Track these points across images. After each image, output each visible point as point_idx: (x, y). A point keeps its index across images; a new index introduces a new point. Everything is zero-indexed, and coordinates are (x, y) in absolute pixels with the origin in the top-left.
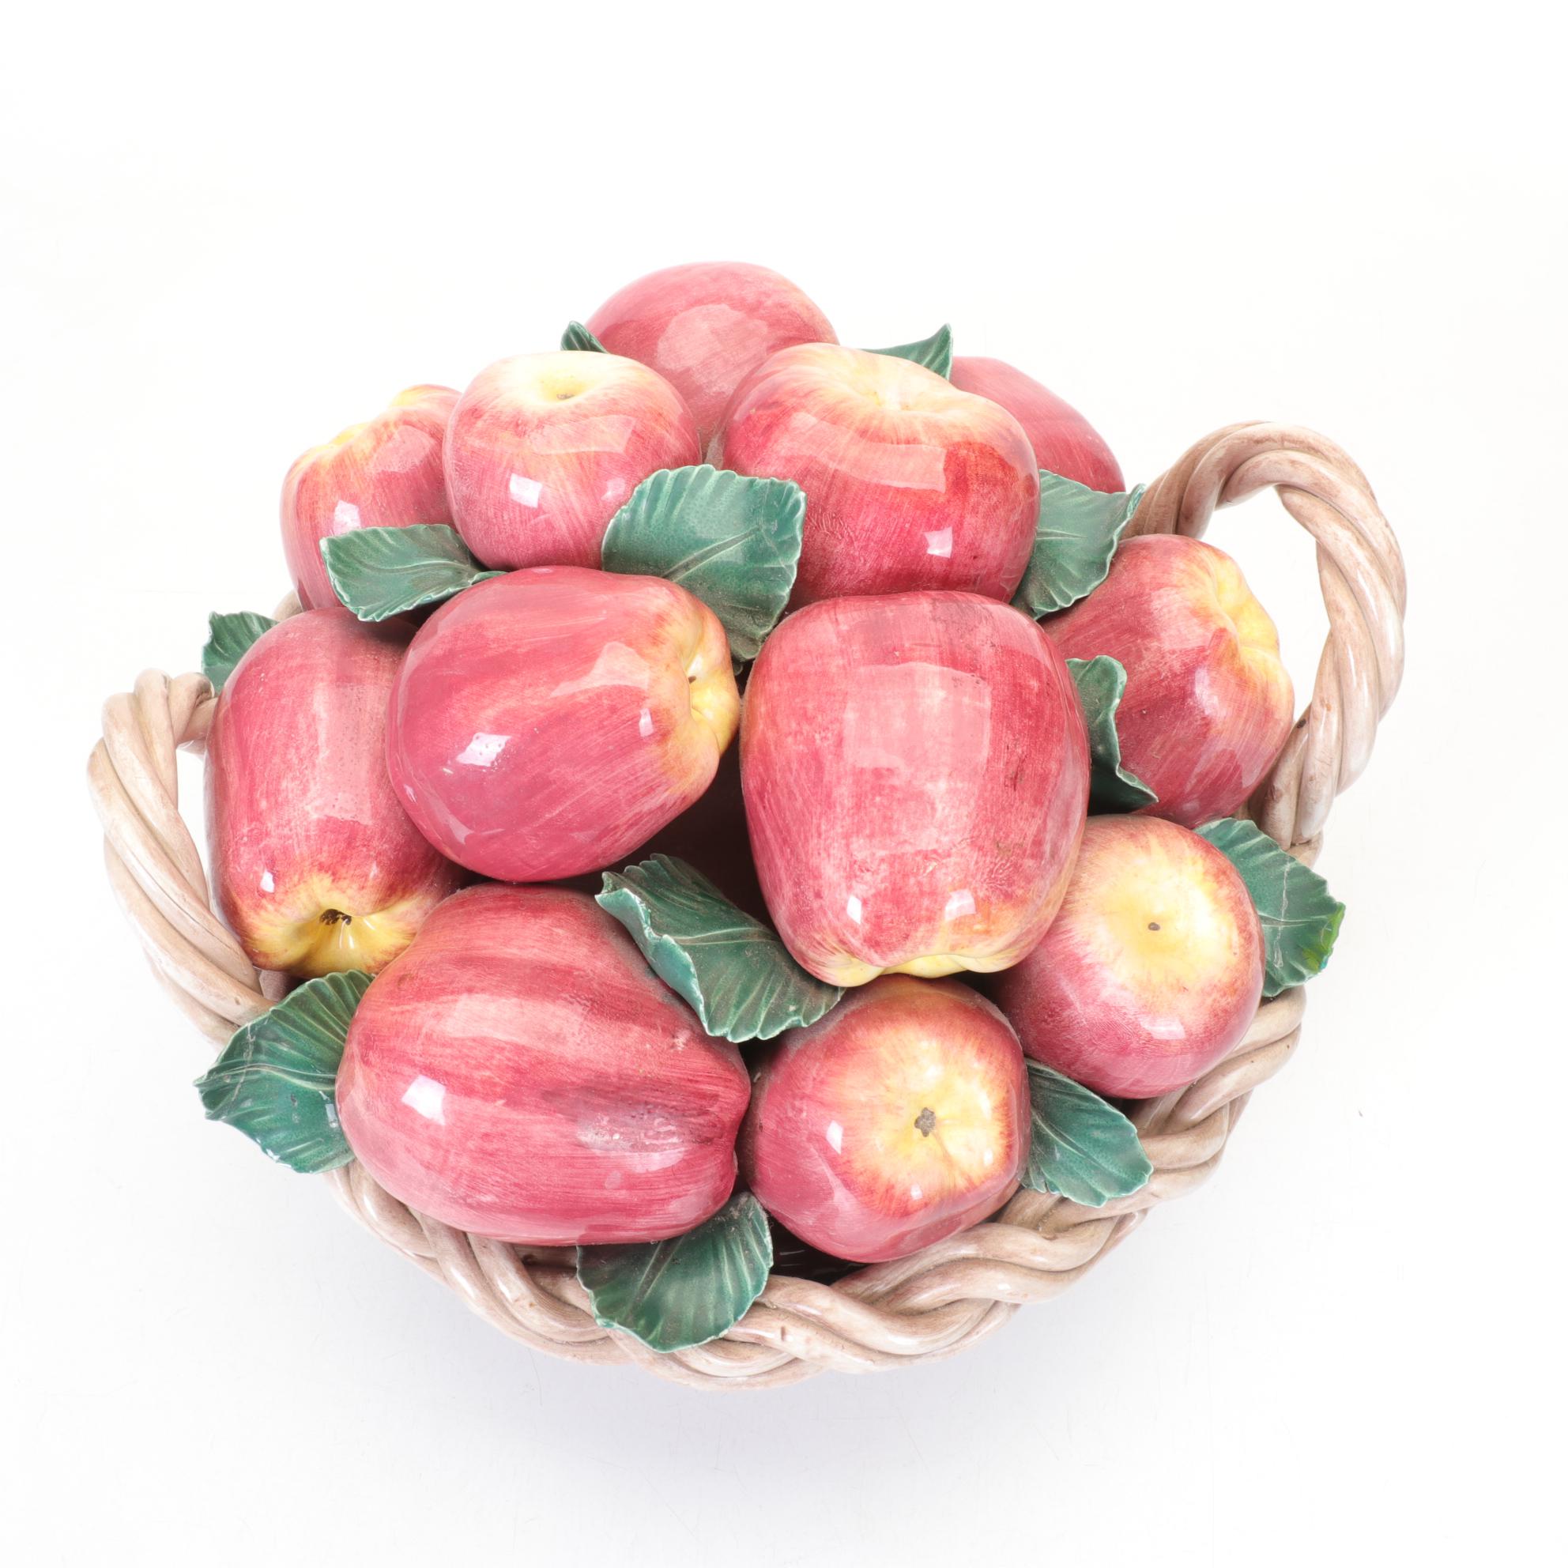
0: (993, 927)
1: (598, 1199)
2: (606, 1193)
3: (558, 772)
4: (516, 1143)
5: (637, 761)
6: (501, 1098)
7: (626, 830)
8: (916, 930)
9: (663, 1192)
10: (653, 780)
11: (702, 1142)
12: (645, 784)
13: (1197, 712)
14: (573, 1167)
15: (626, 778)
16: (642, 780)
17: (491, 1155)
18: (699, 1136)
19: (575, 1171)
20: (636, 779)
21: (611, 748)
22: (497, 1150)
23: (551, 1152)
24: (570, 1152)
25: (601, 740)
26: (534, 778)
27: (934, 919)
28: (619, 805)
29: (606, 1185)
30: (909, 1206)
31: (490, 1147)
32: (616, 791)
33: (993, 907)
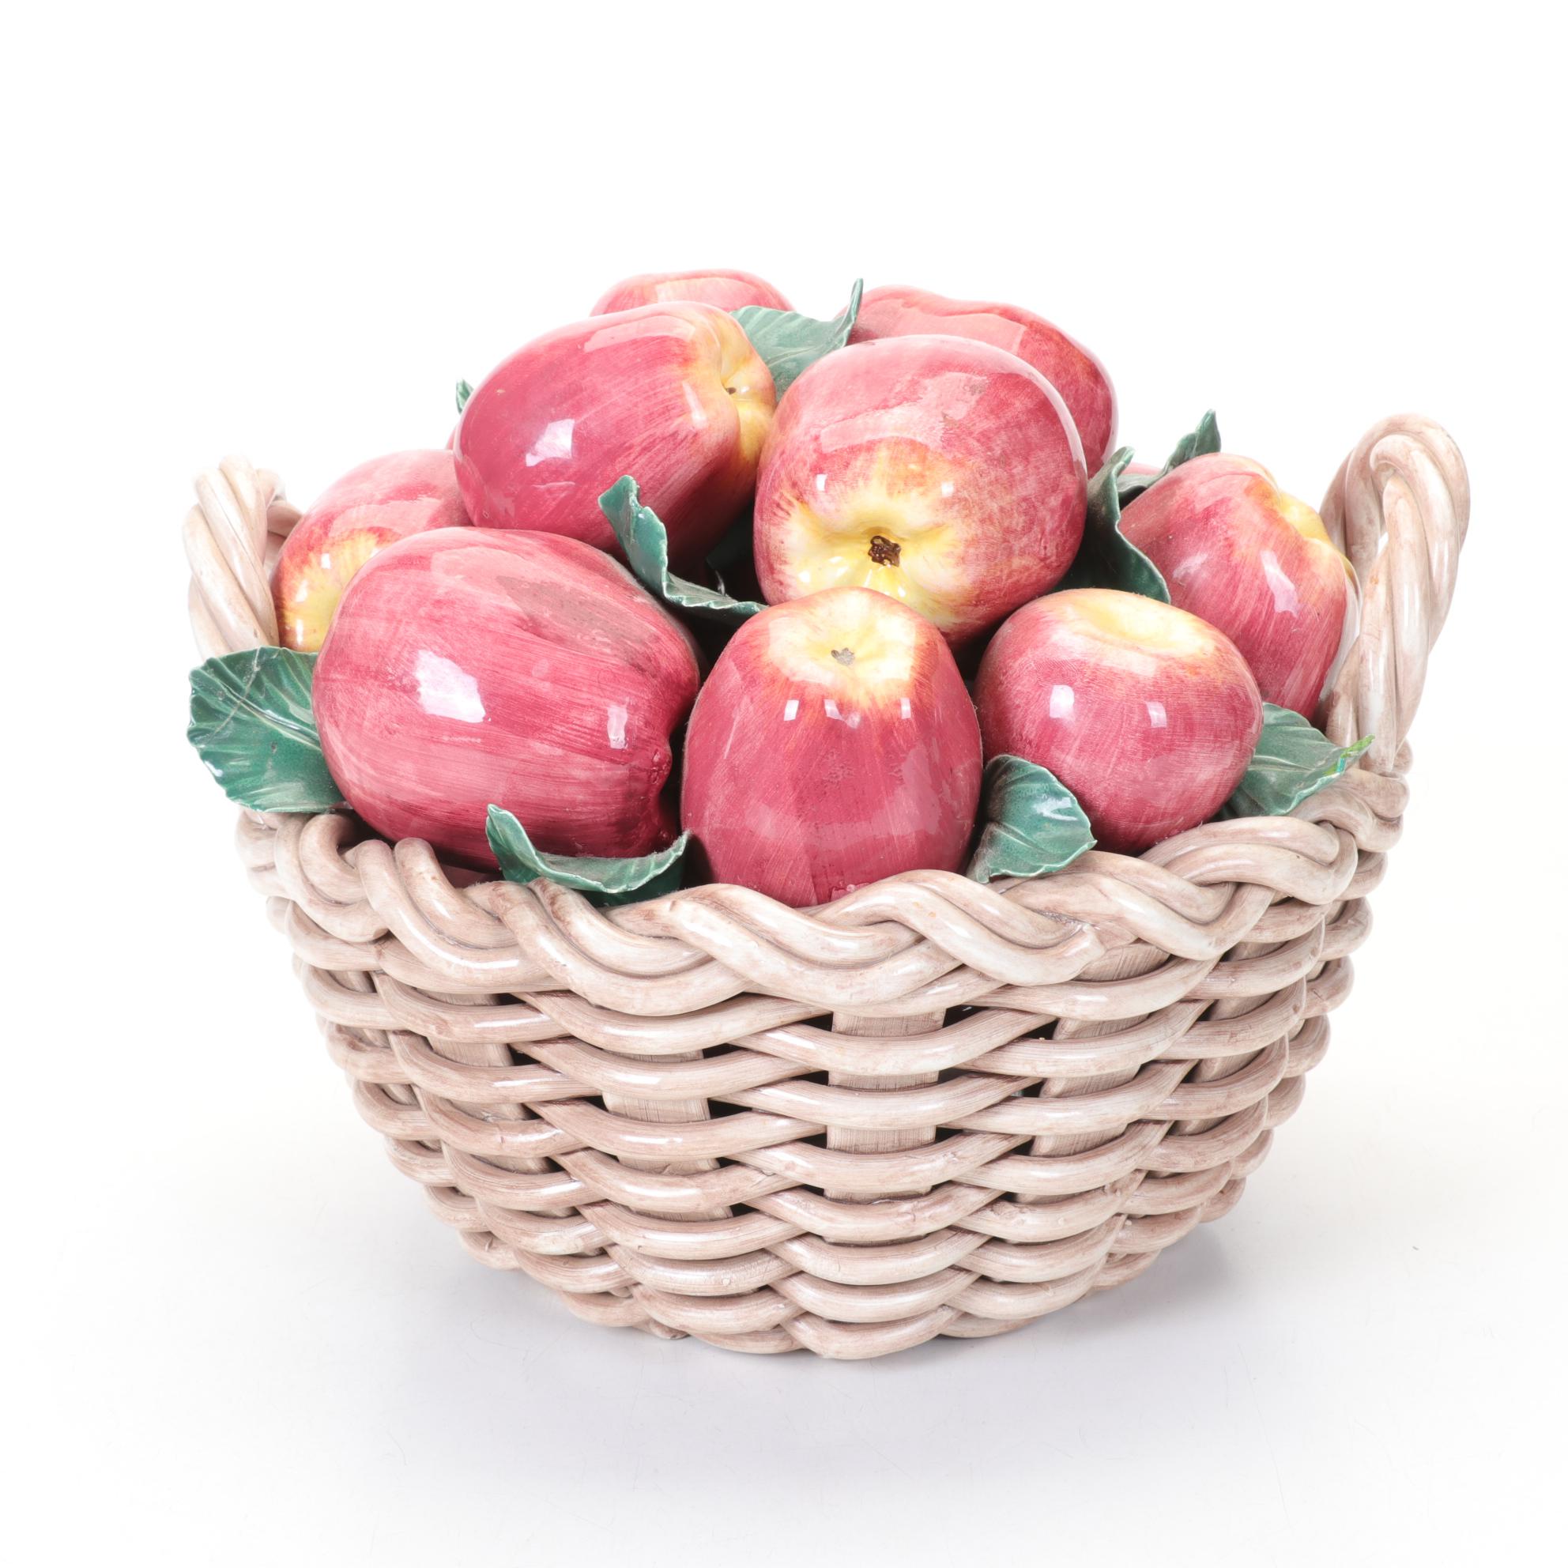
0: (927, 473)
1: (522, 687)
2: (531, 681)
3: (591, 380)
4: (462, 612)
5: (658, 376)
6: (460, 573)
7: (640, 454)
8: (856, 459)
9: (585, 696)
10: (670, 400)
11: (633, 665)
12: (662, 402)
13: (1220, 532)
14: (507, 645)
15: (647, 392)
16: (660, 397)
17: (437, 621)
18: (632, 659)
19: (508, 650)
20: (655, 394)
21: (639, 360)
22: (444, 617)
23: (491, 626)
24: (508, 630)
25: (632, 353)
26: (569, 385)
27: (873, 450)
28: (636, 421)
29: (533, 673)
30: (807, 694)
31: (437, 613)
32: (636, 405)
33: (930, 454)
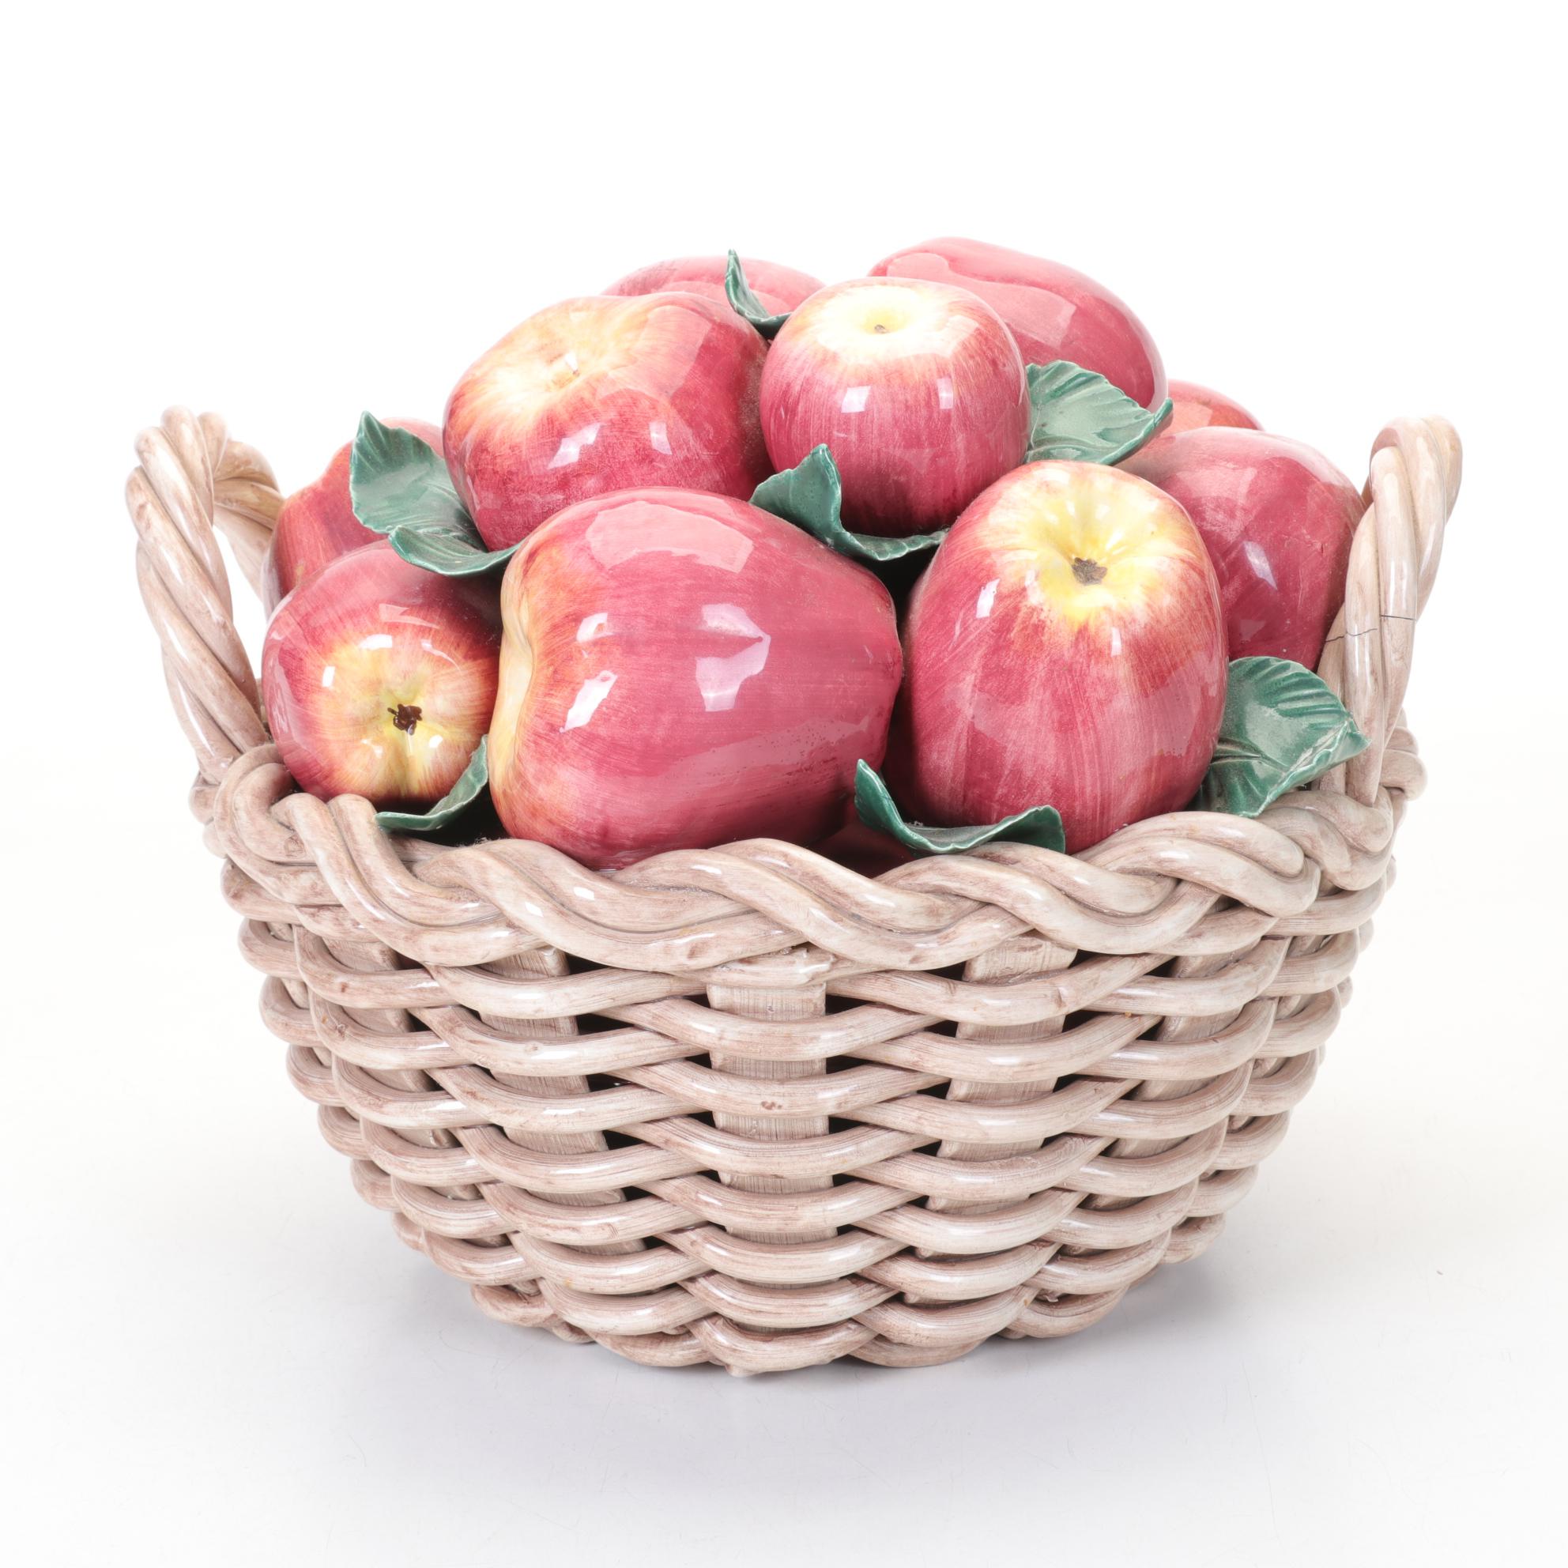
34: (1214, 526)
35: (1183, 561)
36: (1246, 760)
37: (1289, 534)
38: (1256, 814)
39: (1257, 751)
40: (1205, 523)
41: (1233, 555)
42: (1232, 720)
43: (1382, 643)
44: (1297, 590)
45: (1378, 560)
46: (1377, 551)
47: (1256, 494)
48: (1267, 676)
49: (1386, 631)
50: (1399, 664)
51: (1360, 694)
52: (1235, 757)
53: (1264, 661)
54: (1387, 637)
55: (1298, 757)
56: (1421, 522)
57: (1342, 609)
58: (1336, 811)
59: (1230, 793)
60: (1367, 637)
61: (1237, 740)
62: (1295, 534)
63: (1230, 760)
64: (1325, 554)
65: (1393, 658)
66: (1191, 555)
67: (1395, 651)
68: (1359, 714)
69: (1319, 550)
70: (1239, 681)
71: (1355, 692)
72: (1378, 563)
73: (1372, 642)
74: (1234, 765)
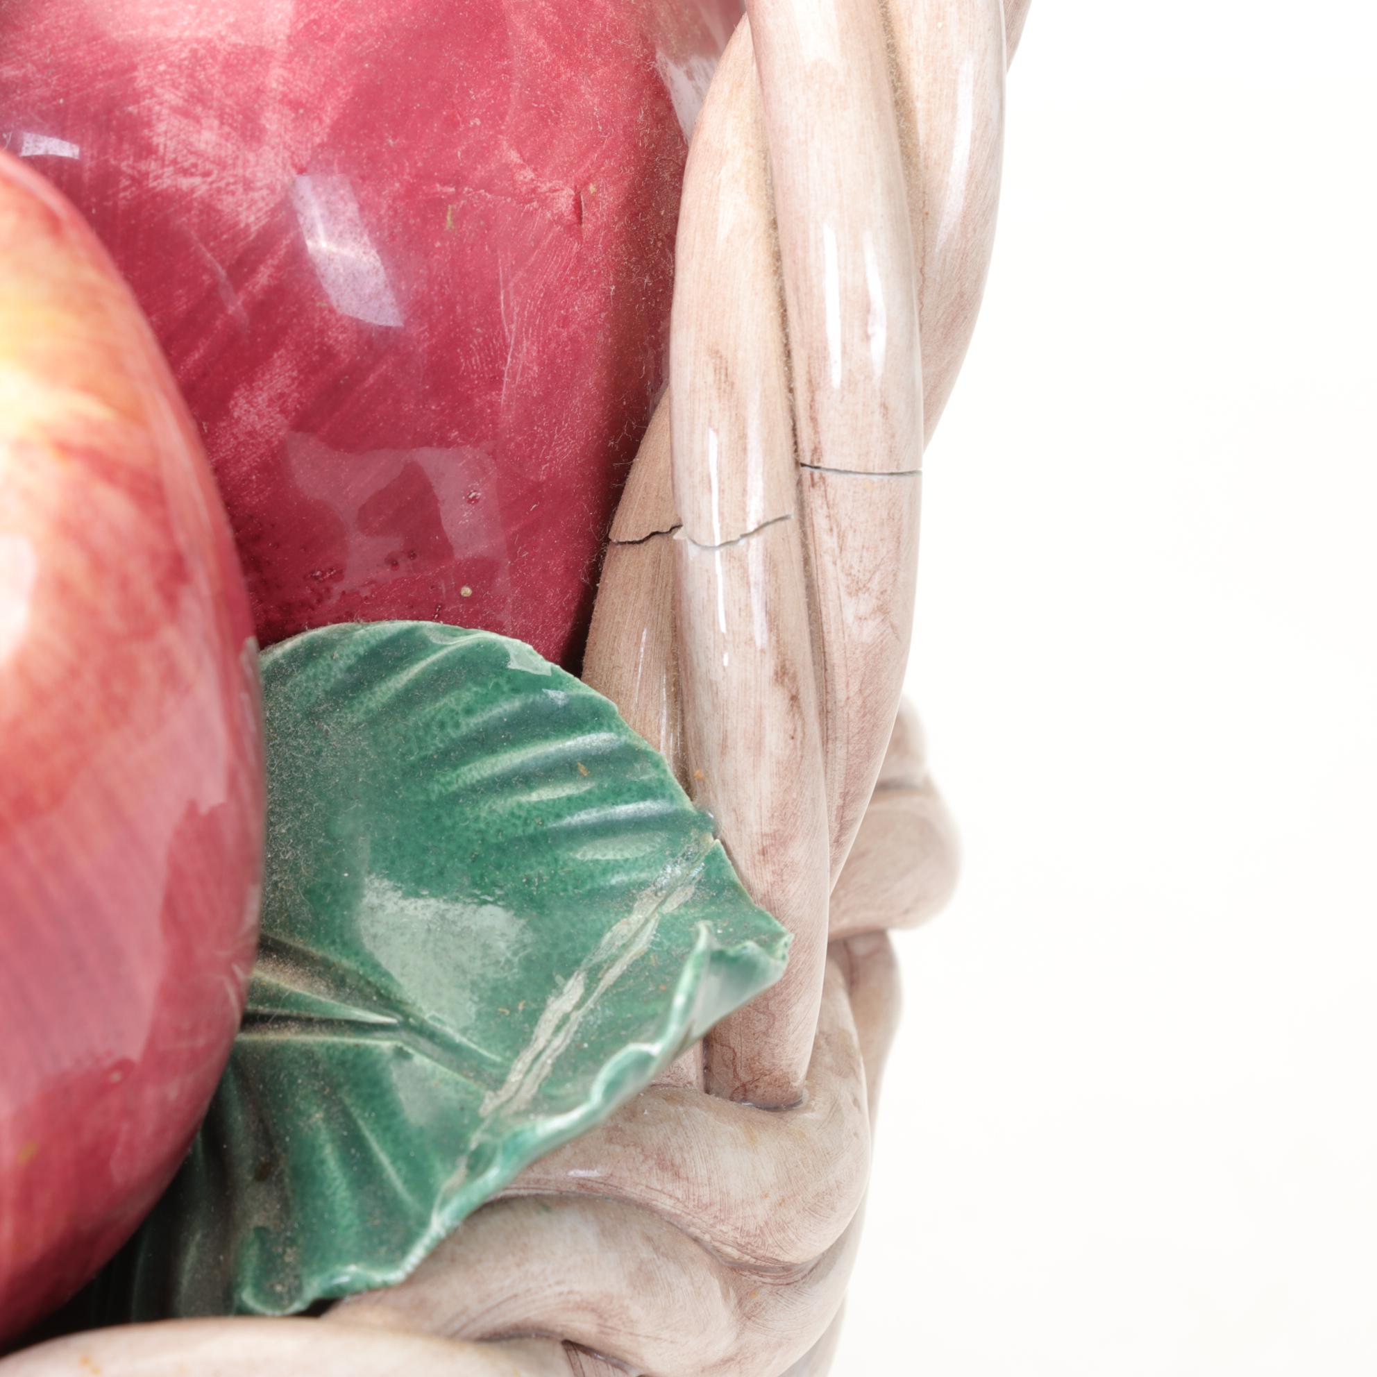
34: (186, 172)
35: (64, 449)
36: (350, 1040)
37: (458, 180)
38: (396, 1276)
39: (387, 1001)
40: (152, 166)
41: (263, 277)
42: (295, 869)
43: (806, 561)
44: (495, 382)
45: (777, 256)
46: (774, 224)
47: (329, 39)
48: (408, 699)
49: (820, 520)
50: (869, 632)
51: (740, 759)
52: (308, 1023)
53: (393, 641)
54: (826, 542)
55: (533, 1017)
56: (920, 106)
57: (658, 422)
58: (677, 1175)
59: (297, 1173)
60: (754, 551)
61: (316, 951)
62: (480, 172)
63: (293, 1037)
64: (587, 227)
65: (849, 614)
66: (96, 410)
67: (856, 589)
68: (740, 821)
69: (569, 217)
70: (311, 715)
71: (724, 748)
72: (778, 272)
73: (771, 565)
74: (308, 1054)
